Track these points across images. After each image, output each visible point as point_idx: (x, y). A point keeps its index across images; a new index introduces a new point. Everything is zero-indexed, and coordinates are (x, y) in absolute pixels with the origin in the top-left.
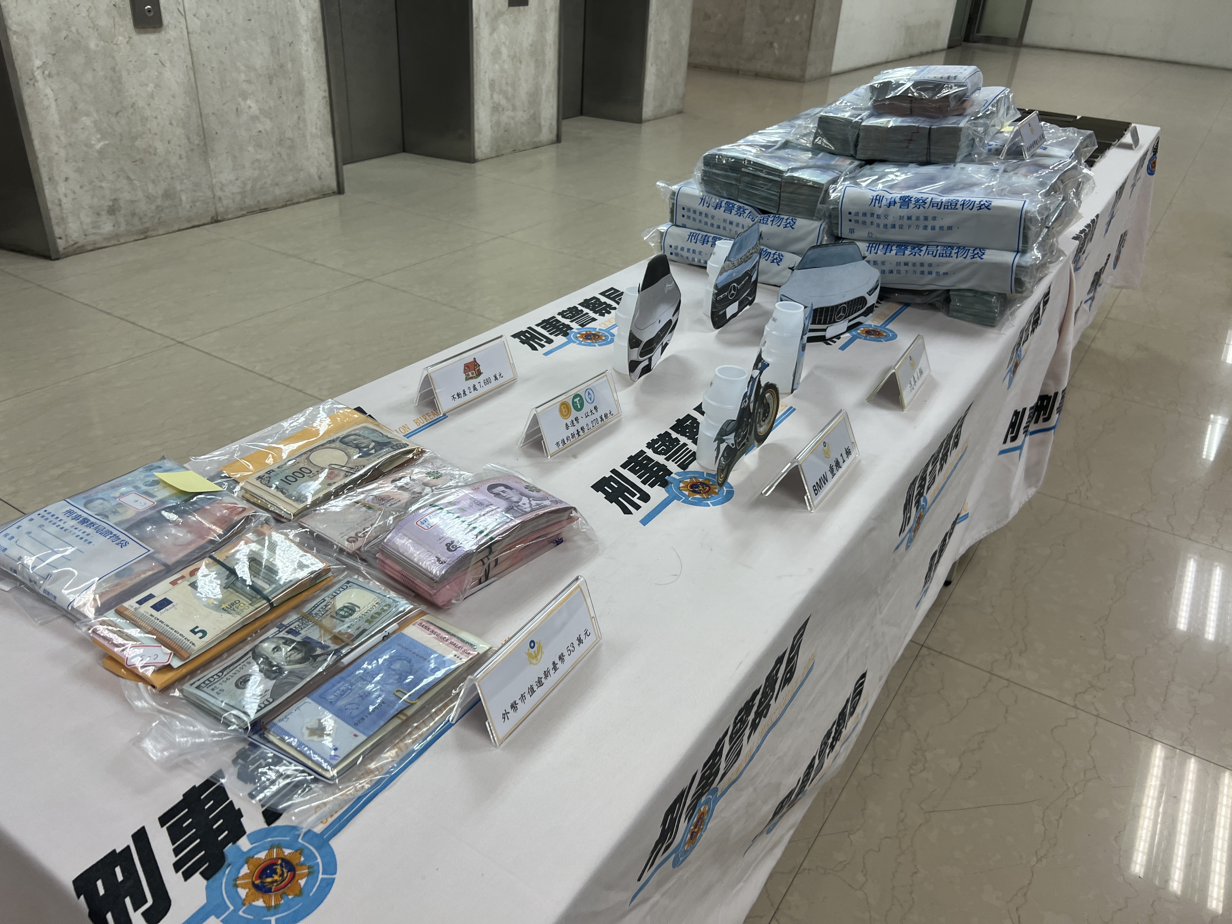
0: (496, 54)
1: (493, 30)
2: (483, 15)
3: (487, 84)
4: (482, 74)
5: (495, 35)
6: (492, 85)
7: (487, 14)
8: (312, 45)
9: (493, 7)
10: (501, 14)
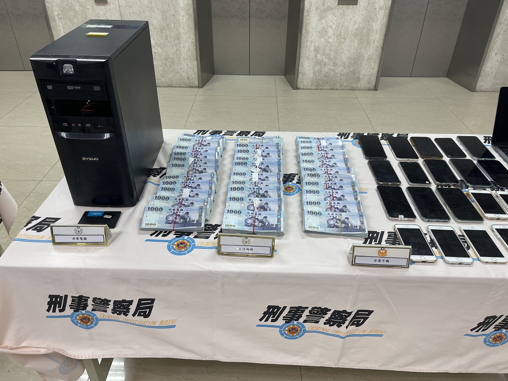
0: (323, 32)
1: (321, 18)
2: (313, 8)
3: (312, 49)
4: (309, 43)
5: (323, 21)
6: (317, 50)
7: (317, 8)
8: (186, 17)
9: (323, 4)
10: (329, 8)
